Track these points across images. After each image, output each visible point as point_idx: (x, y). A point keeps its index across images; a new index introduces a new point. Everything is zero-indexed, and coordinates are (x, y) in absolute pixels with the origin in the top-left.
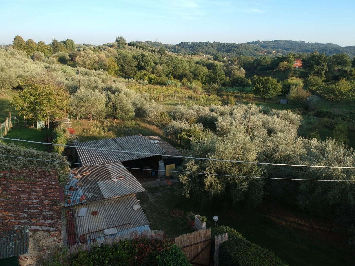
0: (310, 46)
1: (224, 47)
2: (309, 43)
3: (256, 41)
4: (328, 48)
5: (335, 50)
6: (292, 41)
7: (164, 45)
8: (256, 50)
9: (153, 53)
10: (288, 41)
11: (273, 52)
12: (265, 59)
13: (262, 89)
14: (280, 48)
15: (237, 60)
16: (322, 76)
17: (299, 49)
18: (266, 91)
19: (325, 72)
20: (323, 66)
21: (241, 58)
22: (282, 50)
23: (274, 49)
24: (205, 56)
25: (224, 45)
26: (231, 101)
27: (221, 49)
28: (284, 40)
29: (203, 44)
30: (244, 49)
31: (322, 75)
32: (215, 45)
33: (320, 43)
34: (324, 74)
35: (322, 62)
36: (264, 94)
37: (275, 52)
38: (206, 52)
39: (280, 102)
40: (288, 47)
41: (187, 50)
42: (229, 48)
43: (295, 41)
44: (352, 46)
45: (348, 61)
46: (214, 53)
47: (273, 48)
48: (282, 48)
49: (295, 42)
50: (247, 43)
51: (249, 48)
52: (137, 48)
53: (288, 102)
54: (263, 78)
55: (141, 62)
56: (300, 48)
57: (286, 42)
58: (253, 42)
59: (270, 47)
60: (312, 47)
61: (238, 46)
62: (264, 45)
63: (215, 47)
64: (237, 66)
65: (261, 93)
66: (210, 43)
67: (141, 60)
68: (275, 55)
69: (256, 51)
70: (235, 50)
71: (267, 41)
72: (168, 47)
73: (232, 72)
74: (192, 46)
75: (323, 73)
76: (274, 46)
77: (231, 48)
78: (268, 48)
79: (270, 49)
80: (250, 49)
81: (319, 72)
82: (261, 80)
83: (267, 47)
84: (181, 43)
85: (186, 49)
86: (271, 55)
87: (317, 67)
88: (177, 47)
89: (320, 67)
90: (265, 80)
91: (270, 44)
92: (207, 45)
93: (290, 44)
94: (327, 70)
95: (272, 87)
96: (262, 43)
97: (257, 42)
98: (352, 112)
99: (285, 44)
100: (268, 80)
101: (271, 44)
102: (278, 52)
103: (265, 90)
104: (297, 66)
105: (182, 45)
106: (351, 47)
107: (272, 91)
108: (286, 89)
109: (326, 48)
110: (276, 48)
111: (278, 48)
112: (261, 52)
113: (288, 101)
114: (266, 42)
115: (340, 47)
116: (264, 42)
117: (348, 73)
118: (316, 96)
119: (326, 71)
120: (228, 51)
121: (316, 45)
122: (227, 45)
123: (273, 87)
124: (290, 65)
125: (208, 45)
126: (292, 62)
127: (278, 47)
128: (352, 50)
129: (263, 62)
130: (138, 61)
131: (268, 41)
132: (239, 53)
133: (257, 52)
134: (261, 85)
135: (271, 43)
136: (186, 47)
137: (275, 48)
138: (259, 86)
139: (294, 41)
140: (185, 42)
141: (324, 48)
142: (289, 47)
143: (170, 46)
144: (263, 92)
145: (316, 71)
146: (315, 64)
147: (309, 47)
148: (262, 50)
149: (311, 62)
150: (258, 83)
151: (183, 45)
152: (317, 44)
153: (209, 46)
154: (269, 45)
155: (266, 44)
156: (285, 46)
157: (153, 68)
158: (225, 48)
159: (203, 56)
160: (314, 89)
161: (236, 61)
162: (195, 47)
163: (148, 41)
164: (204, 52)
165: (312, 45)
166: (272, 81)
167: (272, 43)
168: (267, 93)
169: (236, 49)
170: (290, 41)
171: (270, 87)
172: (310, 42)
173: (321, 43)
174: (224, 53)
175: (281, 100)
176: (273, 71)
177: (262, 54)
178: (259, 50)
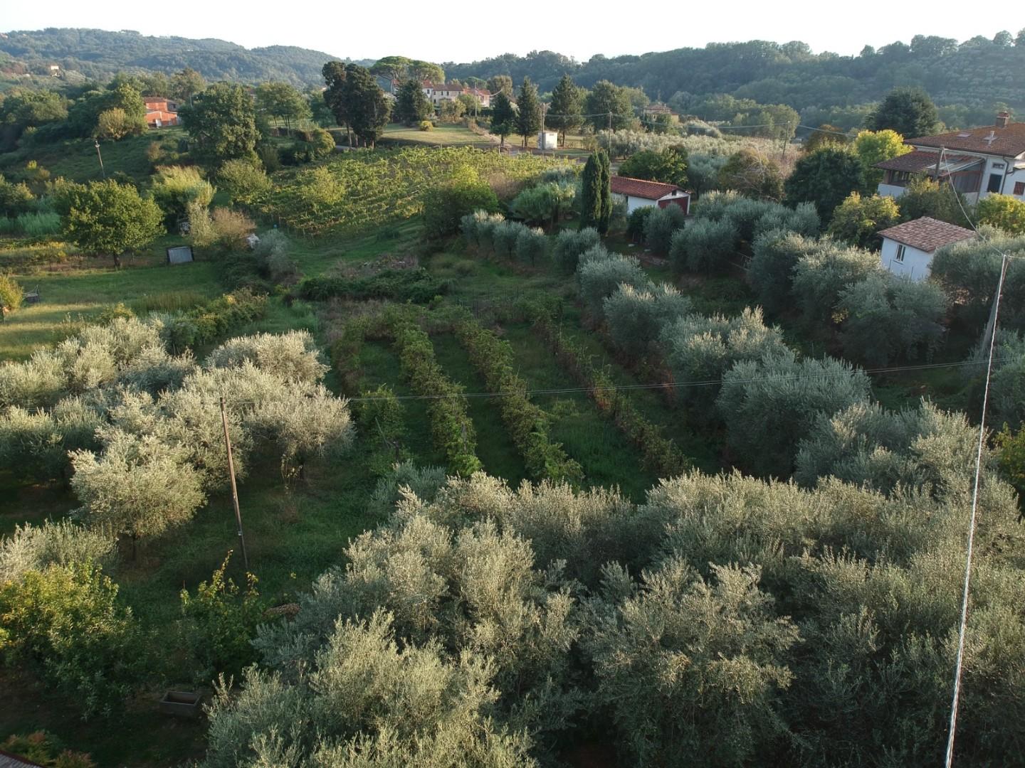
0: (157, 47)
2: (152, 37)
4: (212, 53)
5: (232, 58)
6: (103, 32)
10: (89, 32)
11: (52, 68)
12: (41, 100)
13: (100, 228)
14: (70, 53)
16: (249, 154)
17: (128, 56)
18: (114, 232)
19: (254, 142)
20: (246, 125)
22: (77, 60)
23: (52, 57)
26: (7, 293)
28: (75, 27)
31: (250, 152)
33: (184, 37)
34: (255, 149)
35: (240, 113)
36: (108, 242)
37: (57, 68)
39: (169, 259)
40: (92, 52)
43: (110, 31)
44: (272, 47)
45: (298, 104)
47: (45, 54)
48: (75, 54)
49: (111, 33)
53: (193, 255)
54: (89, 187)
56: (131, 55)
57: (83, 35)
59: (37, 52)
60: (167, 51)
62: (15, 46)
65: (100, 240)
68: (60, 78)
71: (21, 33)
75: (251, 145)
76: (48, 47)
78: (31, 54)
79: (38, 60)
81: (240, 144)
82: (86, 197)
83: (23, 51)
87: (232, 130)
89: (238, 128)
90: (100, 194)
91: (33, 41)
93: (98, 42)
94: (260, 138)
95: (130, 216)
96: (3, 38)
98: (389, 272)
99: (82, 41)
100: (110, 192)
101: (38, 42)
102: (67, 66)
103: (113, 229)
104: (157, 122)
106: (270, 49)
107: (134, 230)
109: (206, 53)
110: (55, 54)
111: (62, 54)
112: (13, 70)
113: (192, 251)
114: (19, 37)
115: (242, 48)
117: (311, 139)
118: (275, 231)
119: (257, 141)
121: (177, 45)
123: (134, 214)
124: (136, 119)
126: (137, 108)
127: (62, 50)
128: (275, 59)
129: (37, 110)
131: (25, 32)
134: (92, 213)
135: (36, 39)
137: (51, 53)
138: (84, 218)
139: (107, 32)
141: (201, 53)
142: (98, 52)
144: (104, 235)
145: (231, 141)
146: (222, 122)
147: (159, 50)
149: (209, 116)
150: (77, 209)
152: (177, 40)
154: (32, 47)
155: (18, 42)
156: (83, 48)
160: (249, 202)
165: (163, 42)
166: (121, 196)
167: (40, 40)
168: (119, 236)
170: (94, 31)
171: (125, 217)
172: (157, 35)
173: (189, 38)
175: (171, 251)
176: (83, 140)
177: (16, 77)
178: (4, 64)
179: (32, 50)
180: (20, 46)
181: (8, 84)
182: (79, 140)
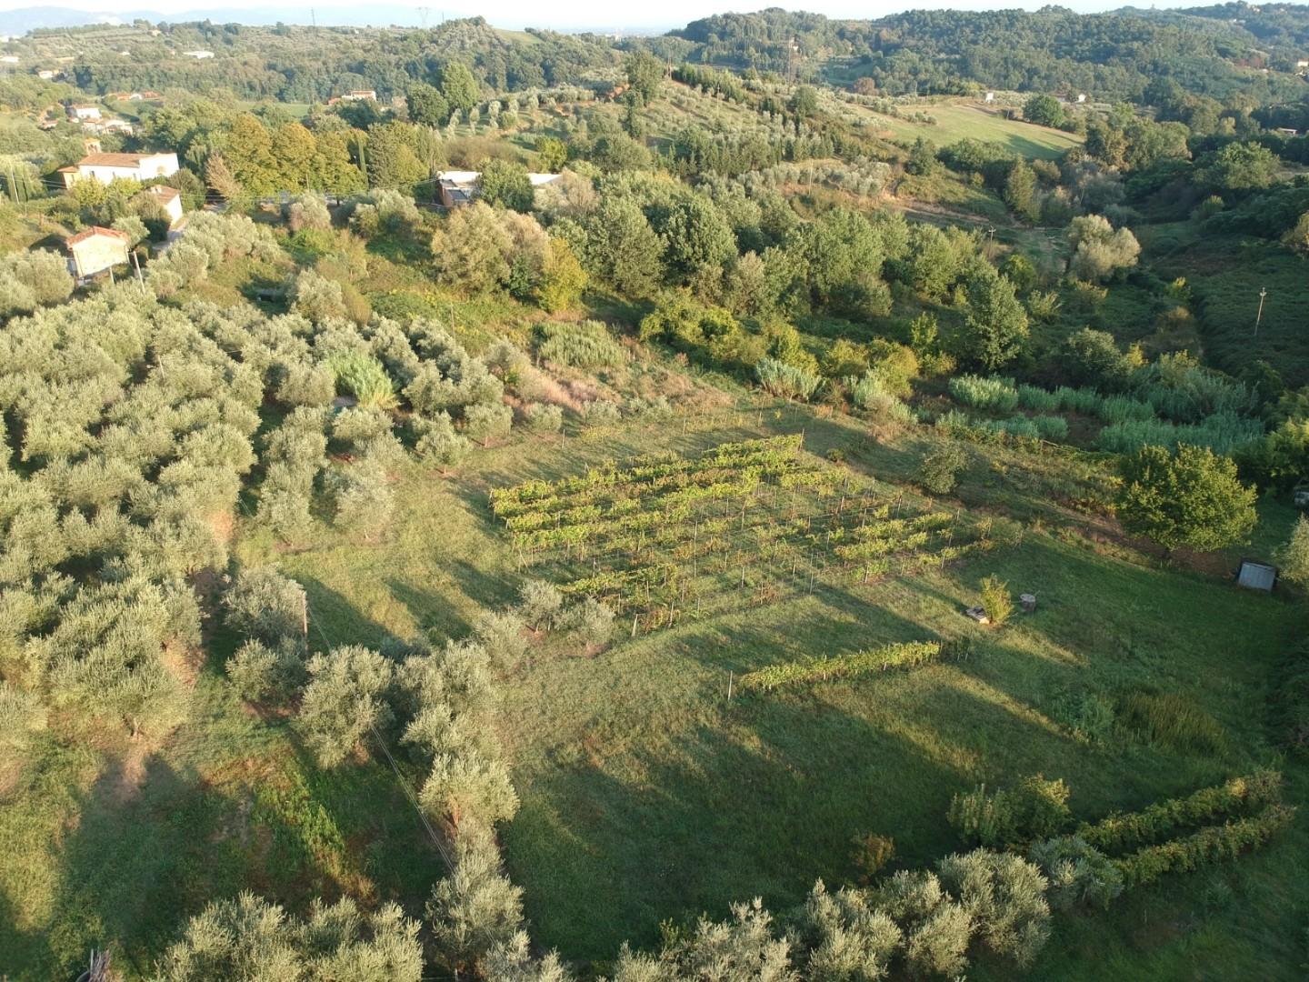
1: (1088, 34)
3: (1229, 5)
7: (834, 24)
8: (1224, 53)
9: (767, 114)
11: (1301, 64)
15: (1122, 141)
21: (1144, 132)
23: (1306, 44)
24: (990, 97)
25: (1086, 26)
27: (1072, 45)
29: (998, 21)
30: (1174, 46)
32: (1048, 25)
37: (1306, 64)
38: (1006, 60)
39: (1238, 575)
41: (926, 45)
42: (1106, 39)
46: (1037, 63)
47: (1298, 43)
50: (1190, 12)
51: (1196, 42)
52: (704, 91)
53: (1275, 583)
55: (681, 239)
58: (1218, 6)
59: (1291, 35)
61: (1149, 33)
62: (1265, 25)
63: (1047, 33)
64: (1105, 221)
66: (1025, 16)
67: (683, 230)
68: (1305, 79)
69: (1224, 57)
70: (1131, 53)
71: (1279, 6)
72: (848, 34)
73: (1082, 245)
74: (949, 29)
76: (1306, 30)
77: (1117, 41)
78: (1281, 38)
79: (1287, 48)
80: (1200, 49)
83: (1274, 32)
84: (908, 16)
85: (921, 43)
86: (1286, 79)
88: (885, 34)
91: (1289, 19)
92: (1012, 24)
96: (1254, 13)
97: (1234, 10)
101: (1296, 22)
105: (906, 25)
108: (1286, 467)
112: (1248, 62)
113: (1277, 576)
114: (1274, 12)
116: (1265, 8)
120: (1102, 55)
122: (1101, 24)
125: (1019, 25)
129: (1232, 175)
130: (669, 237)
132: (1150, 67)
133: (1228, 62)
135: (1295, 17)
136: (925, 33)
137: (1308, 39)
140: (922, 12)
143: (859, 30)
148: (1251, 55)
151: (914, 24)
153: (1023, 29)
154: (1286, 27)
155: (1271, 18)
157: (728, 265)
158: (1089, 40)
159: (985, 95)
161: (1119, 143)
162: (962, 32)
163: (770, 10)
164: (996, 60)
167: (1299, 18)
169: (1136, 45)
174: (1082, 65)
175: (1246, 566)
176: (1267, 243)
177: (1249, 72)
178: (1240, 54)
179: (1285, 31)
180: (1271, 24)
181: (1234, 82)
182: (1262, 241)
